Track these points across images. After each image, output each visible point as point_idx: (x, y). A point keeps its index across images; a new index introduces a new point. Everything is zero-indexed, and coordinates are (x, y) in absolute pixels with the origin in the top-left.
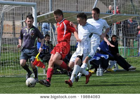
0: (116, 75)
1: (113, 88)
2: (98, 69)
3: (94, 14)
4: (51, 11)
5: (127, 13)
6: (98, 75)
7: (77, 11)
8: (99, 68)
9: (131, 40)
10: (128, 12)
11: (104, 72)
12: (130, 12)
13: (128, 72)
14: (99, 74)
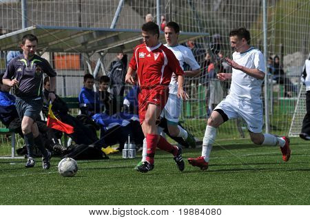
0: (163, 156)
1: (157, 183)
2: (125, 145)
3: (170, 33)
4: (26, 27)
5: (184, 29)
6: (125, 157)
7: (80, 26)
8: (127, 143)
9: (192, 85)
10: (188, 27)
11: (137, 150)
12: (191, 28)
13: (187, 150)
14: (127, 156)
